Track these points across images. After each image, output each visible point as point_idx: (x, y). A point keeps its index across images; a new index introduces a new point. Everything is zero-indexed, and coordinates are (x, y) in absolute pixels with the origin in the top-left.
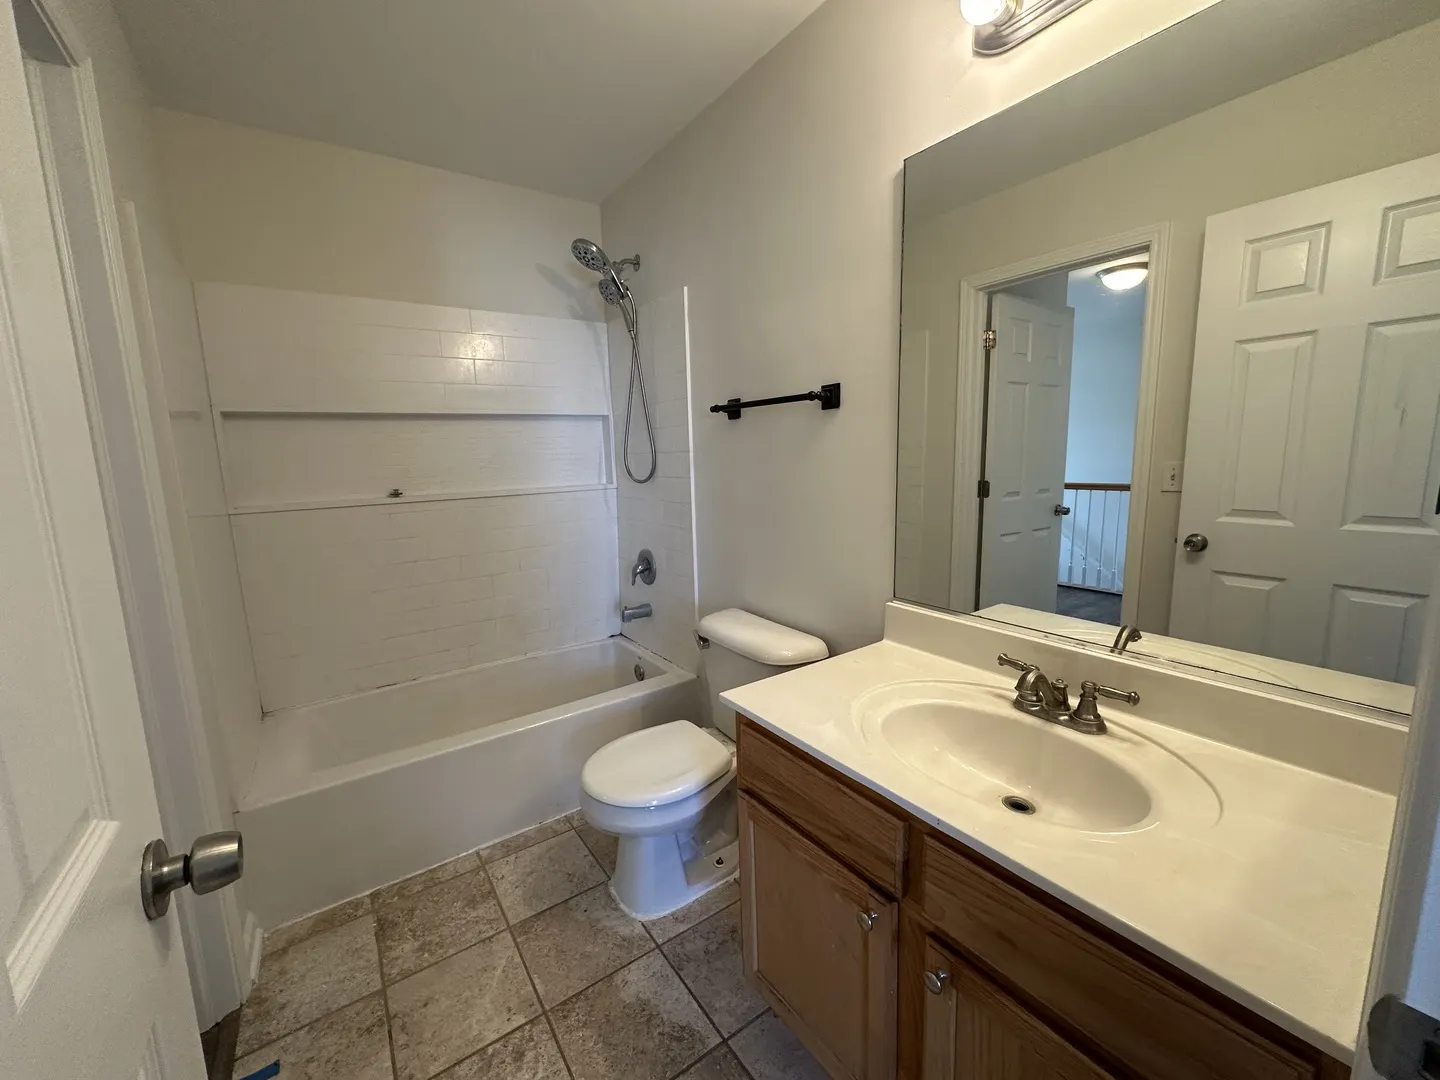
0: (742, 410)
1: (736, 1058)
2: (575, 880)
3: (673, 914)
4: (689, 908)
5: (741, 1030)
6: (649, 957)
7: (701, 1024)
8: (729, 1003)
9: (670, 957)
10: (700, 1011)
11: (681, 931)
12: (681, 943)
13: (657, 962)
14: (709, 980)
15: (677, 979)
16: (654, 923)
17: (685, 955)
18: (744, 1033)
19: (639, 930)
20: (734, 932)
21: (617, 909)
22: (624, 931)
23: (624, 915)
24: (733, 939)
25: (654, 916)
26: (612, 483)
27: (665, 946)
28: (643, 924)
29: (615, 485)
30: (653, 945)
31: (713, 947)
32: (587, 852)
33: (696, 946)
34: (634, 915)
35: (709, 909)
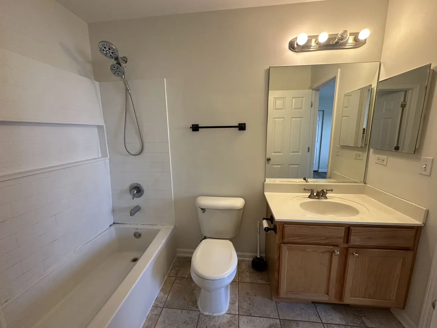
0: (199, 129)
1: (285, 320)
2: (189, 322)
3: (230, 303)
4: (231, 298)
5: (278, 313)
6: (240, 320)
7: (271, 321)
8: (269, 310)
9: (244, 314)
10: (267, 319)
11: (238, 305)
12: (242, 308)
13: (244, 319)
14: (259, 310)
15: (253, 317)
16: (229, 310)
17: (247, 310)
18: (279, 313)
19: (228, 316)
20: (248, 294)
21: (214, 317)
22: (225, 320)
23: (219, 316)
24: (250, 295)
25: (227, 309)
26: (107, 157)
27: (240, 313)
28: (227, 314)
29: (108, 158)
30: (237, 316)
31: (249, 302)
32: (180, 311)
33: (245, 306)
34: (222, 313)
35: (236, 294)
